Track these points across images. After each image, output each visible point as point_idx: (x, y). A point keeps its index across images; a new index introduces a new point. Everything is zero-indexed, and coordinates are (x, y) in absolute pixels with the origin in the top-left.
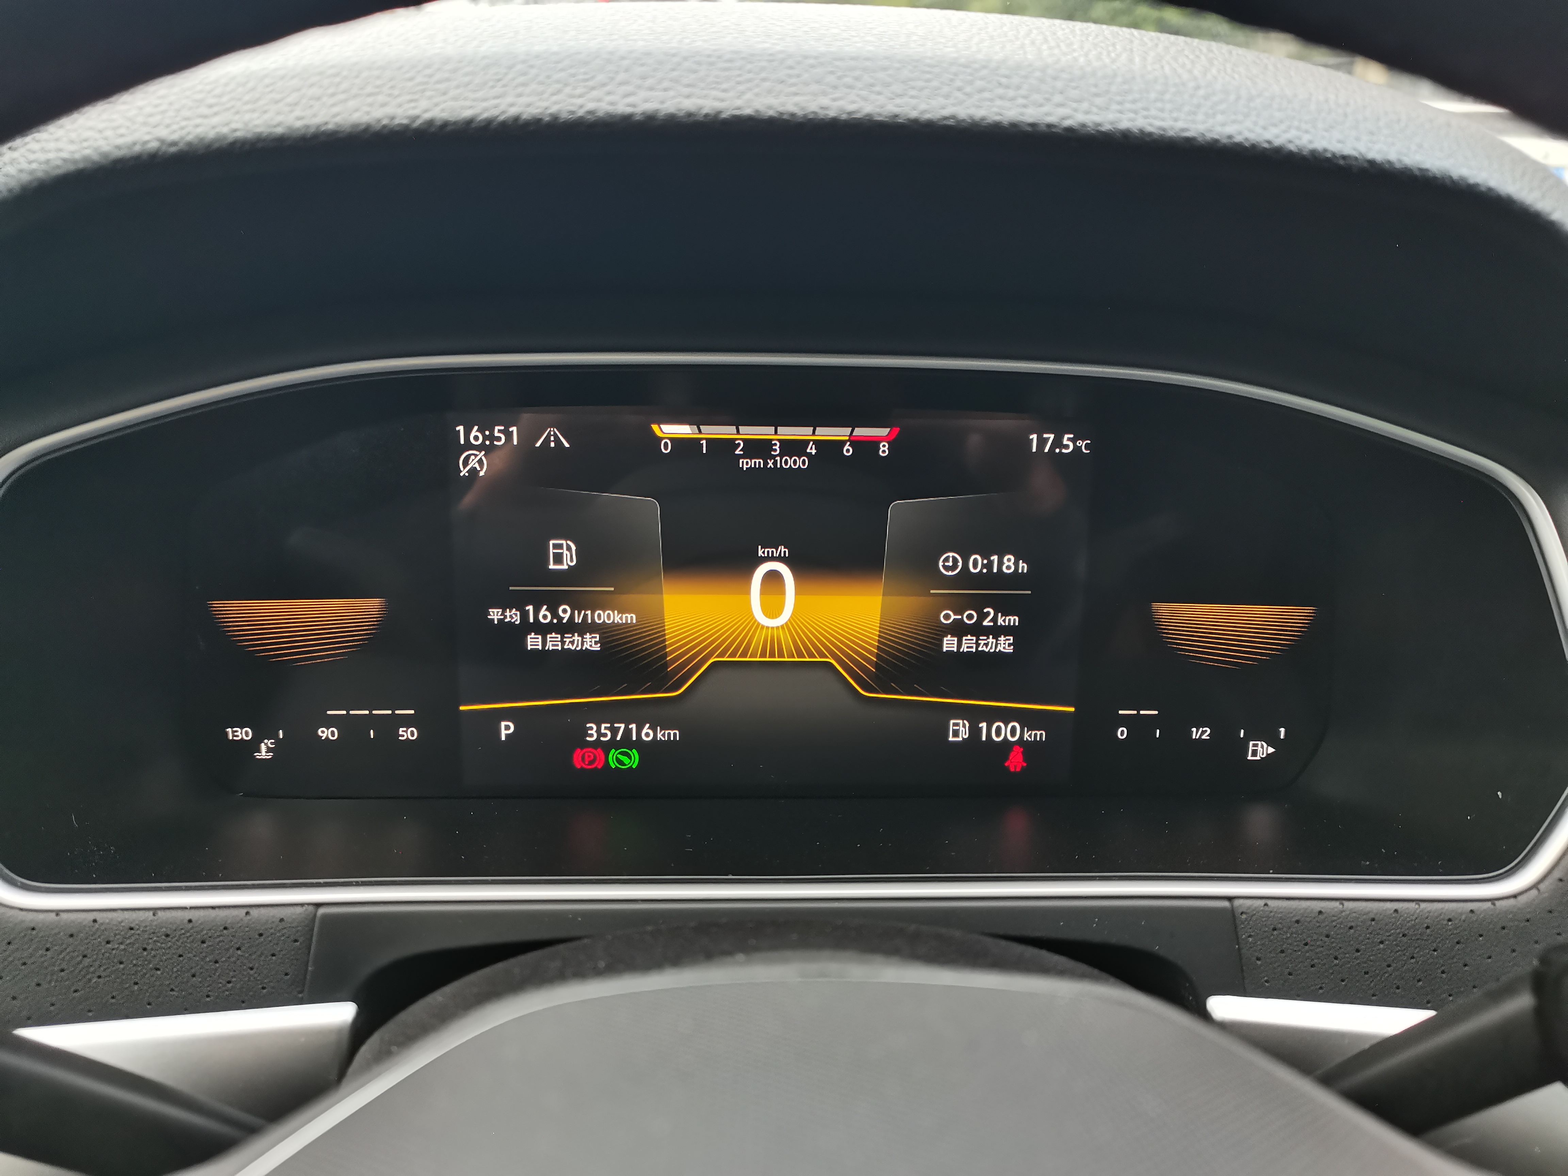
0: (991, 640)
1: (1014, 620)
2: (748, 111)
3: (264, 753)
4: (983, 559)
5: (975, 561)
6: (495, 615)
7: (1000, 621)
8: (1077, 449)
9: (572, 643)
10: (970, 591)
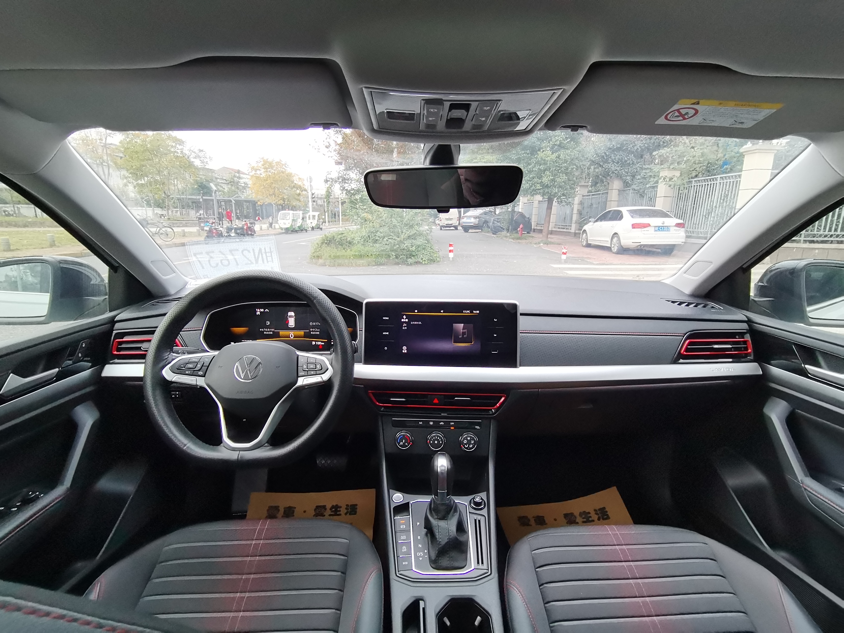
1: (319, 330)
6: (261, 330)
9: (269, 333)
10: (313, 327)
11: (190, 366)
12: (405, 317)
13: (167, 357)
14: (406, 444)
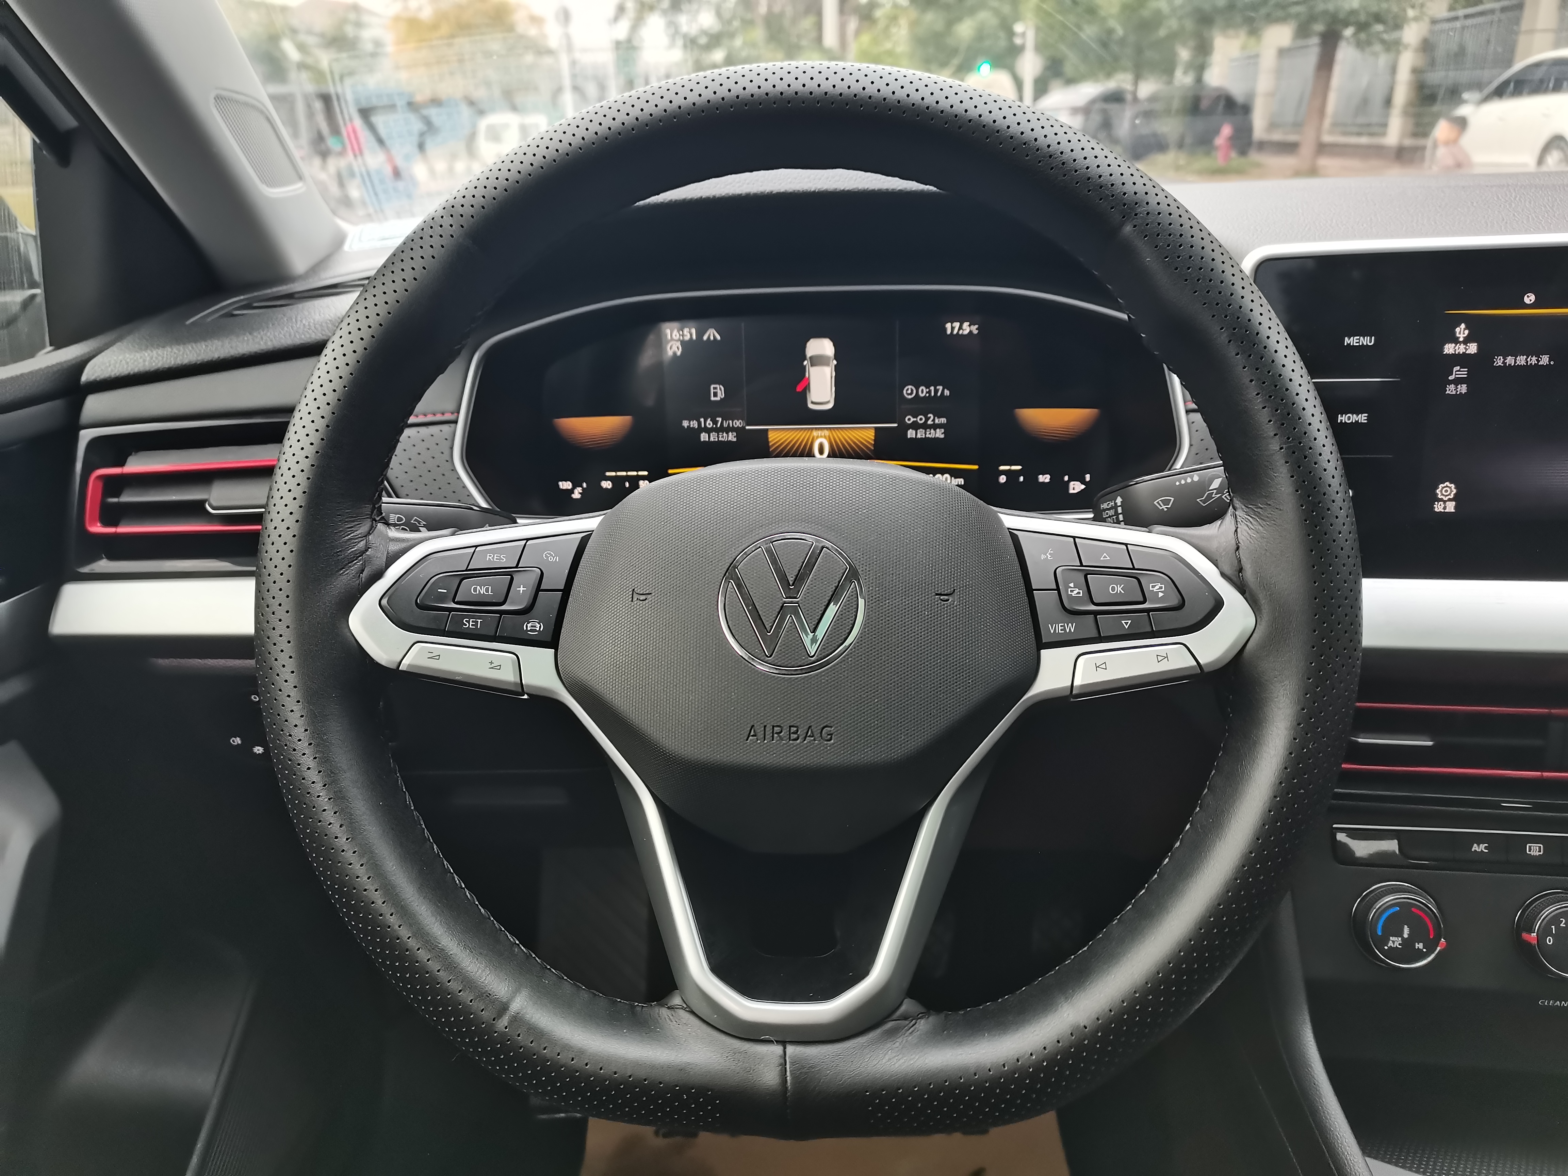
0: (932, 431)
1: (943, 420)
2: (782, 190)
3: (576, 495)
4: (926, 388)
5: (922, 390)
6: (685, 424)
7: (937, 421)
8: (971, 332)
9: (723, 437)
10: (921, 406)
11: (480, 589)
12: (1461, 332)
13: (362, 544)
14: (1420, 946)
